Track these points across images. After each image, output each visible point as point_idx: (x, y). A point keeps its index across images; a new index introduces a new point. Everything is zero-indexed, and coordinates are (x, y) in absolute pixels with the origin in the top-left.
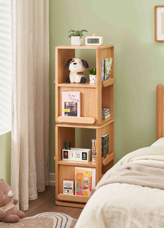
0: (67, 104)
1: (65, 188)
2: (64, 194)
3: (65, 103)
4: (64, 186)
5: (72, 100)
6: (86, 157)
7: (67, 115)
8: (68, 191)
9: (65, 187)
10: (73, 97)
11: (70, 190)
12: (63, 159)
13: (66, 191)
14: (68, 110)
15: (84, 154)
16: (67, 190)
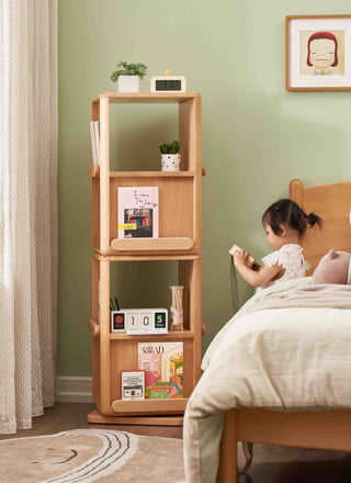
0: (131, 213)
1: (126, 388)
2: (123, 399)
3: (126, 211)
4: (124, 385)
5: (141, 204)
6: (164, 322)
7: (130, 235)
8: (133, 393)
9: (126, 385)
10: (143, 198)
11: (138, 391)
12: (113, 330)
13: (129, 395)
14: (134, 226)
15: (159, 317)
16: (130, 391)
